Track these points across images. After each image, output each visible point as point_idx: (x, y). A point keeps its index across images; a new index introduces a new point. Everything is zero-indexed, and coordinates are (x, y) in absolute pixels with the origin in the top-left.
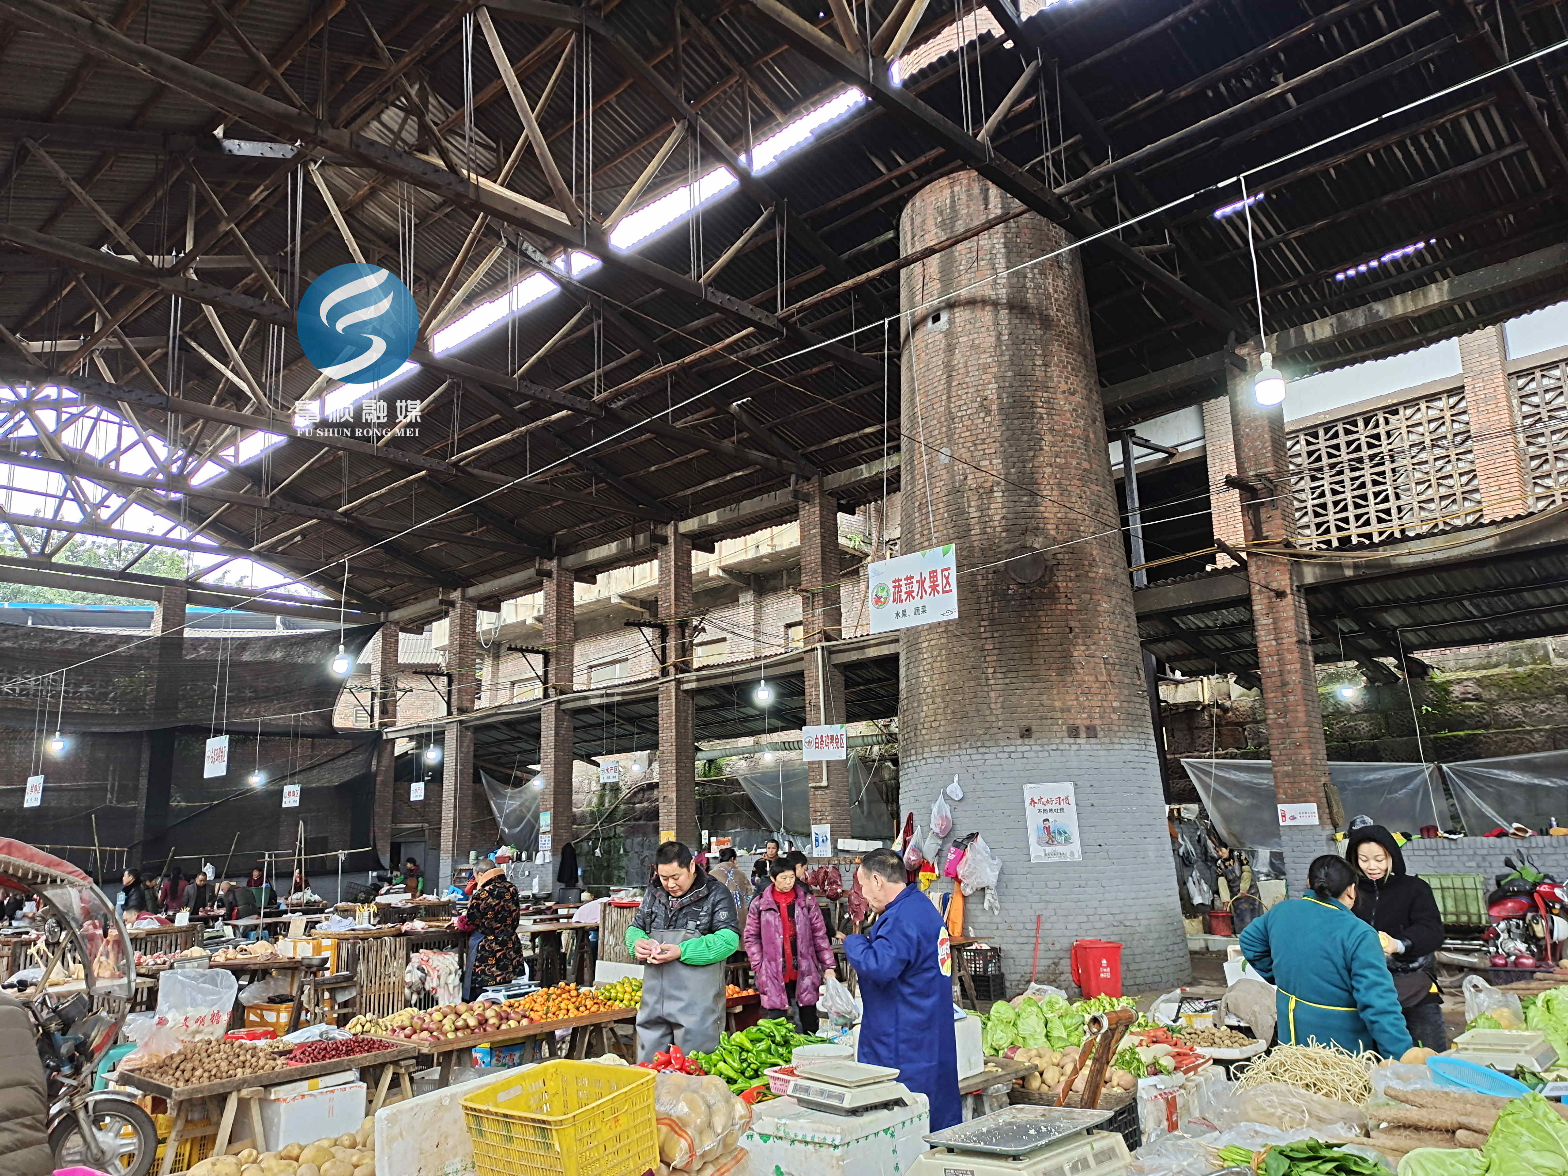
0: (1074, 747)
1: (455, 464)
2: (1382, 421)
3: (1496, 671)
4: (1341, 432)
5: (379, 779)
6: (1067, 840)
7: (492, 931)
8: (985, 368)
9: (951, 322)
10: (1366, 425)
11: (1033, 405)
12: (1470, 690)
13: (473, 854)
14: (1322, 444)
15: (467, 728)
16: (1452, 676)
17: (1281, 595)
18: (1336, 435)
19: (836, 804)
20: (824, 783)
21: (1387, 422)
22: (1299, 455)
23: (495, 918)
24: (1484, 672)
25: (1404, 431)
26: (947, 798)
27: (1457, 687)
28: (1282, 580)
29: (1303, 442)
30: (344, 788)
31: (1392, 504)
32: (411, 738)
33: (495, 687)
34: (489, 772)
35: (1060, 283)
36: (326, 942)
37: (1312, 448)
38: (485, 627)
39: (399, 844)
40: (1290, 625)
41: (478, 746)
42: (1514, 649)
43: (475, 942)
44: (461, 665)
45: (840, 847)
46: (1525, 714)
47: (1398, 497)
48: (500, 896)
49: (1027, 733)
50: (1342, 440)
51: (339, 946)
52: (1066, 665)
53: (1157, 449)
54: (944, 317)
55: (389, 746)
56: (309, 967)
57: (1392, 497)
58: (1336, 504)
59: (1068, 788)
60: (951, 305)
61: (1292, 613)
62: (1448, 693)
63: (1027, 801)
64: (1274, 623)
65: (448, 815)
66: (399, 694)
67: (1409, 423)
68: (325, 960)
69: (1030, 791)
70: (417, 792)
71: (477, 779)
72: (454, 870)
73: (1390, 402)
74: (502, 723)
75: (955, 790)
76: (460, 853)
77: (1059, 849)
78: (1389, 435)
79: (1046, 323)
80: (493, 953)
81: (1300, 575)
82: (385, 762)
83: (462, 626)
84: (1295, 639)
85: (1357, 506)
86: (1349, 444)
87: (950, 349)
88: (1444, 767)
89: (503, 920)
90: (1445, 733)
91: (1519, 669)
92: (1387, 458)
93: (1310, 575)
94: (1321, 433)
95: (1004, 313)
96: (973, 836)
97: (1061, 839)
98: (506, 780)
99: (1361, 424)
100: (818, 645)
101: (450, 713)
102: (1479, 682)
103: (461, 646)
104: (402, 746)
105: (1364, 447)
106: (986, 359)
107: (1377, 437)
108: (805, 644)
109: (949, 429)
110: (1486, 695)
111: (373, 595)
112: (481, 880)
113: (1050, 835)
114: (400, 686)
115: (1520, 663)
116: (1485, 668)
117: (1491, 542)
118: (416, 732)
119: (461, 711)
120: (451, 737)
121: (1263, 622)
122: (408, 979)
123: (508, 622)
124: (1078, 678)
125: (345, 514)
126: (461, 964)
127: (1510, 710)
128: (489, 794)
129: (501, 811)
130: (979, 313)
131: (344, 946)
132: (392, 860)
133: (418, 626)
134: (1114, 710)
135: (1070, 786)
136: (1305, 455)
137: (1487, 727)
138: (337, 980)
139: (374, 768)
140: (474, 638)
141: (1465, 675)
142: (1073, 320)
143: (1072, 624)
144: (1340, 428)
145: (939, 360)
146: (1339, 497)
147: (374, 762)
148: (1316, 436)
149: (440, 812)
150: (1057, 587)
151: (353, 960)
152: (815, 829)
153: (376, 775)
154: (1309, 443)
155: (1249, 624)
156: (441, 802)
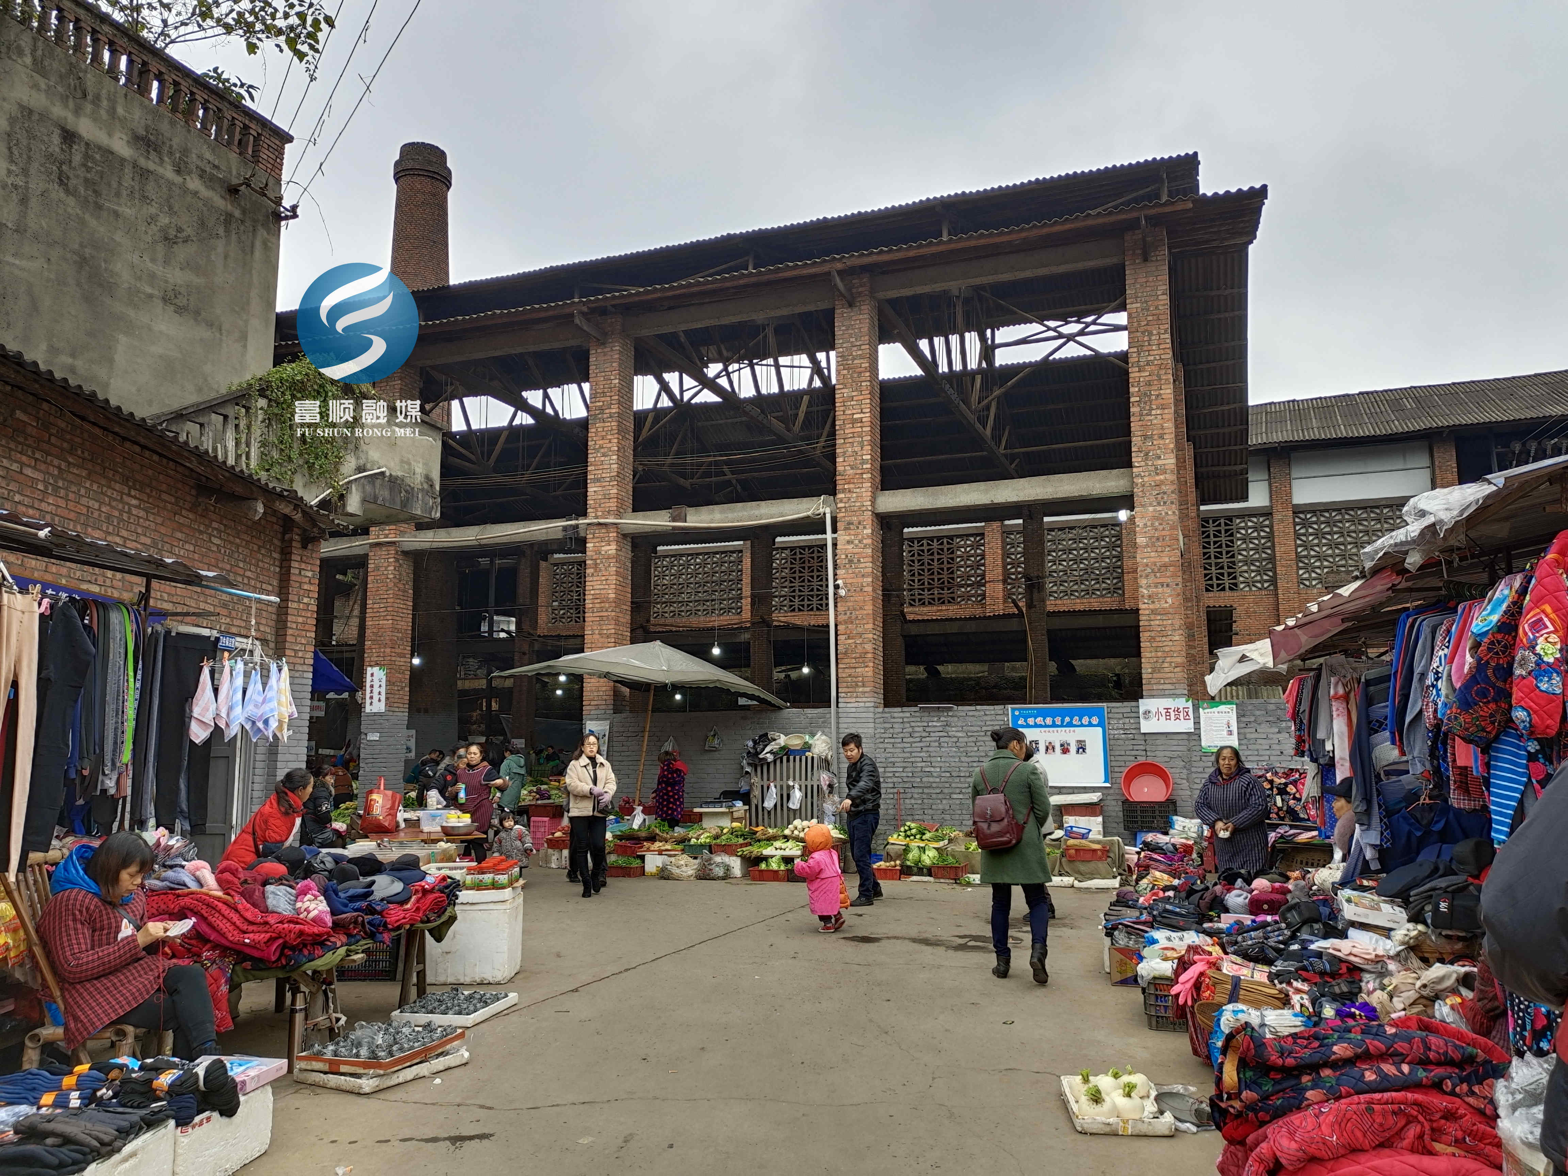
28: (526, 648)
93: (537, 647)
134: (437, 701)
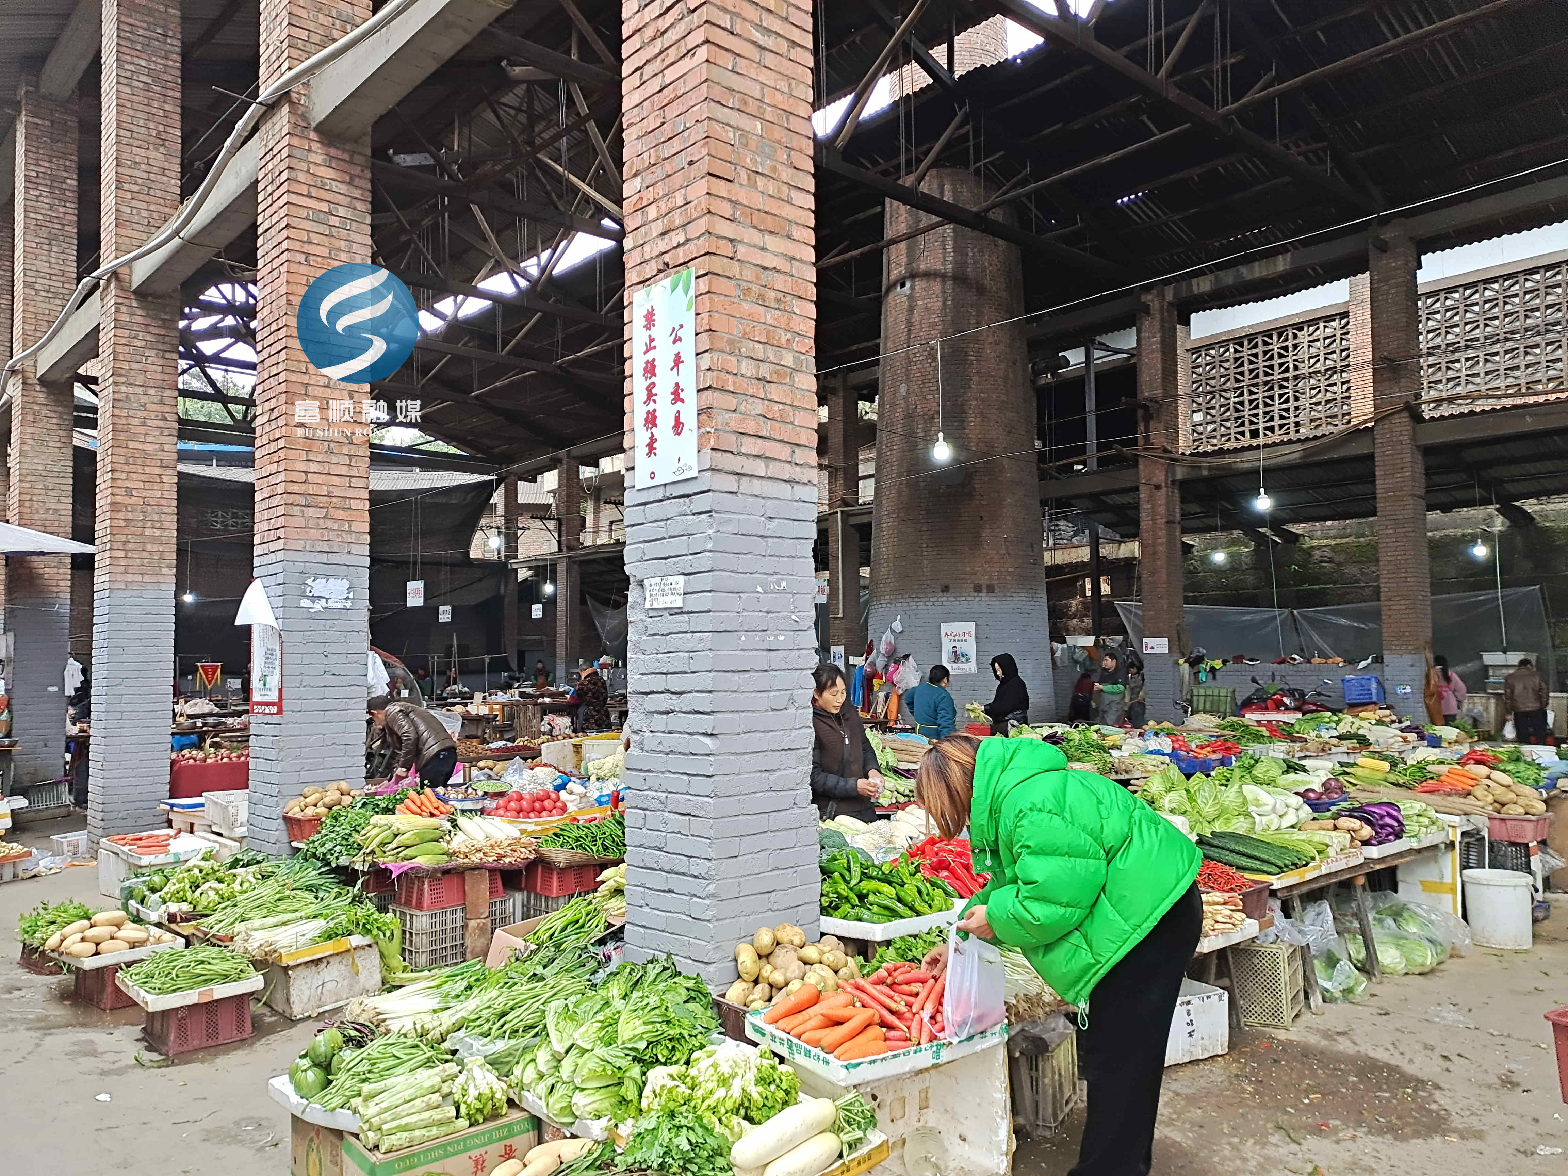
0: (977, 599)
1: (560, 366)
2: (1290, 335)
3: (1347, 540)
4: (1260, 343)
5: (506, 600)
6: (968, 660)
7: (591, 704)
8: (933, 326)
9: (912, 288)
10: (1279, 338)
11: (966, 354)
12: (1326, 554)
13: (581, 661)
14: (1246, 352)
15: (574, 562)
16: (1315, 543)
17: (1158, 487)
18: (1256, 346)
19: (848, 631)
20: (840, 615)
21: (1295, 336)
22: (1228, 361)
23: (593, 697)
24: (1338, 541)
25: (1306, 345)
26: (893, 631)
27: (1317, 552)
28: (1160, 476)
29: (1232, 350)
30: (482, 607)
31: (1291, 404)
32: (530, 568)
33: (596, 531)
34: (592, 596)
35: (995, 258)
36: (496, 707)
37: (1238, 355)
38: (587, 475)
39: (524, 652)
40: (1162, 510)
41: (583, 576)
42: (1360, 523)
43: (582, 711)
44: (568, 511)
45: (851, 662)
46: (1362, 574)
47: (1297, 399)
48: (595, 684)
49: (946, 589)
50: (1260, 350)
51: (503, 710)
52: (976, 543)
53: (1117, 352)
54: (908, 285)
55: (513, 575)
56: (488, 719)
57: (1291, 399)
58: (1251, 402)
59: (971, 626)
60: (913, 276)
61: (1164, 501)
62: (1310, 555)
63: (943, 634)
64: (1152, 508)
65: (561, 631)
66: (519, 532)
67: (1311, 338)
68: (496, 716)
69: (945, 627)
70: (537, 611)
71: (583, 602)
72: (567, 672)
73: (1297, 320)
74: (604, 559)
75: (897, 626)
76: (572, 661)
77: (961, 666)
78: (1295, 347)
79: (981, 290)
80: (593, 717)
81: (1174, 473)
82: (511, 586)
83: (568, 480)
84: (1165, 520)
85: (1266, 405)
86: (1265, 353)
87: (911, 309)
88: (1295, 612)
89: (597, 698)
90: (1306, 586)
91: (1362, 539)
92: (1291, 366)
93: (1180, 473)
94: (1246, 343)
95: (949, 283)
96: (906, 657)
97: (962, 659)
98: (606, 603)
99: (1275, 337)
100: (838, 510)
101: (560, 550)
102: (1332, 548)
103: (568, 495)
104: (523, 574)
105: (1276, 357)
106: (935, 319)
107: (1286, 349)
108: (830, 509)
109: (907, 370)
110: (1337, 559)
111: (497, 450)
112: (584, 675)
113: (957, 657)
114: (520, 525)
115: (1363, 535)
116: (1341, 538)
117: (1296, 455)
118: (534, 564)
119: (570, 549)
120: (561, 569)
121: (1145, 506)
122: (542, 729)
123: (606, 471)
124: (984, 551)
125: (477, 397)
126: (572, 722)
127: (1352, 570)
128: (593, 613)
129: (603, 627)
130: (932, 283)
131: (506, 709)
132: (519, 665)
133: (532, 477)
134: (1009, 573)
135: (972, 624)
136: (1232, 361)
137: (1335, 583)
138: (505, 726)
139: (502, 591)
140: (578, 483)
141: (1325, 542)
142: (1004, 286)
143: (983, 514)
144: (1259, 340)
145: (903, 317)
146: (1253, 397)
147: (502, 587)
148: (1242, 346)
149: (555, 627)
150: (974, 488)
151: (511, 717)
152: (834, 648)
153: (504, 597)
154: (1236, 351)
155: (1136, 507)
156: (555, 619)
